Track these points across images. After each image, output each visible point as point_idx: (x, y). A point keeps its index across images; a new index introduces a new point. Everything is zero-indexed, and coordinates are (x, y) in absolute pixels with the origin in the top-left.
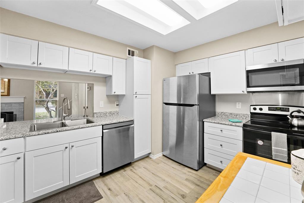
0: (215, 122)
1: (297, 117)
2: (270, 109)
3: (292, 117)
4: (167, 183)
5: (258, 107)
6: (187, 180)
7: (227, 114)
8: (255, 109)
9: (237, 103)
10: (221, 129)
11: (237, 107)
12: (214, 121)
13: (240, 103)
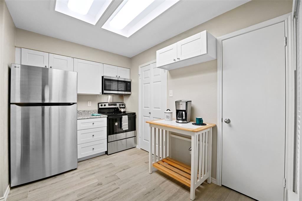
0: (88, 117)
1: (122, 108)
2: (109, 105)
3: (120, 108)
4: (75, 192)
5: (103, 104)
6: (81, 178)
7: (81, 112)
8: (102, 105)
9: (88, 102)
10: (93, 123)
11: (89, 105)
12: (86, 118)
13: (91, 102)
